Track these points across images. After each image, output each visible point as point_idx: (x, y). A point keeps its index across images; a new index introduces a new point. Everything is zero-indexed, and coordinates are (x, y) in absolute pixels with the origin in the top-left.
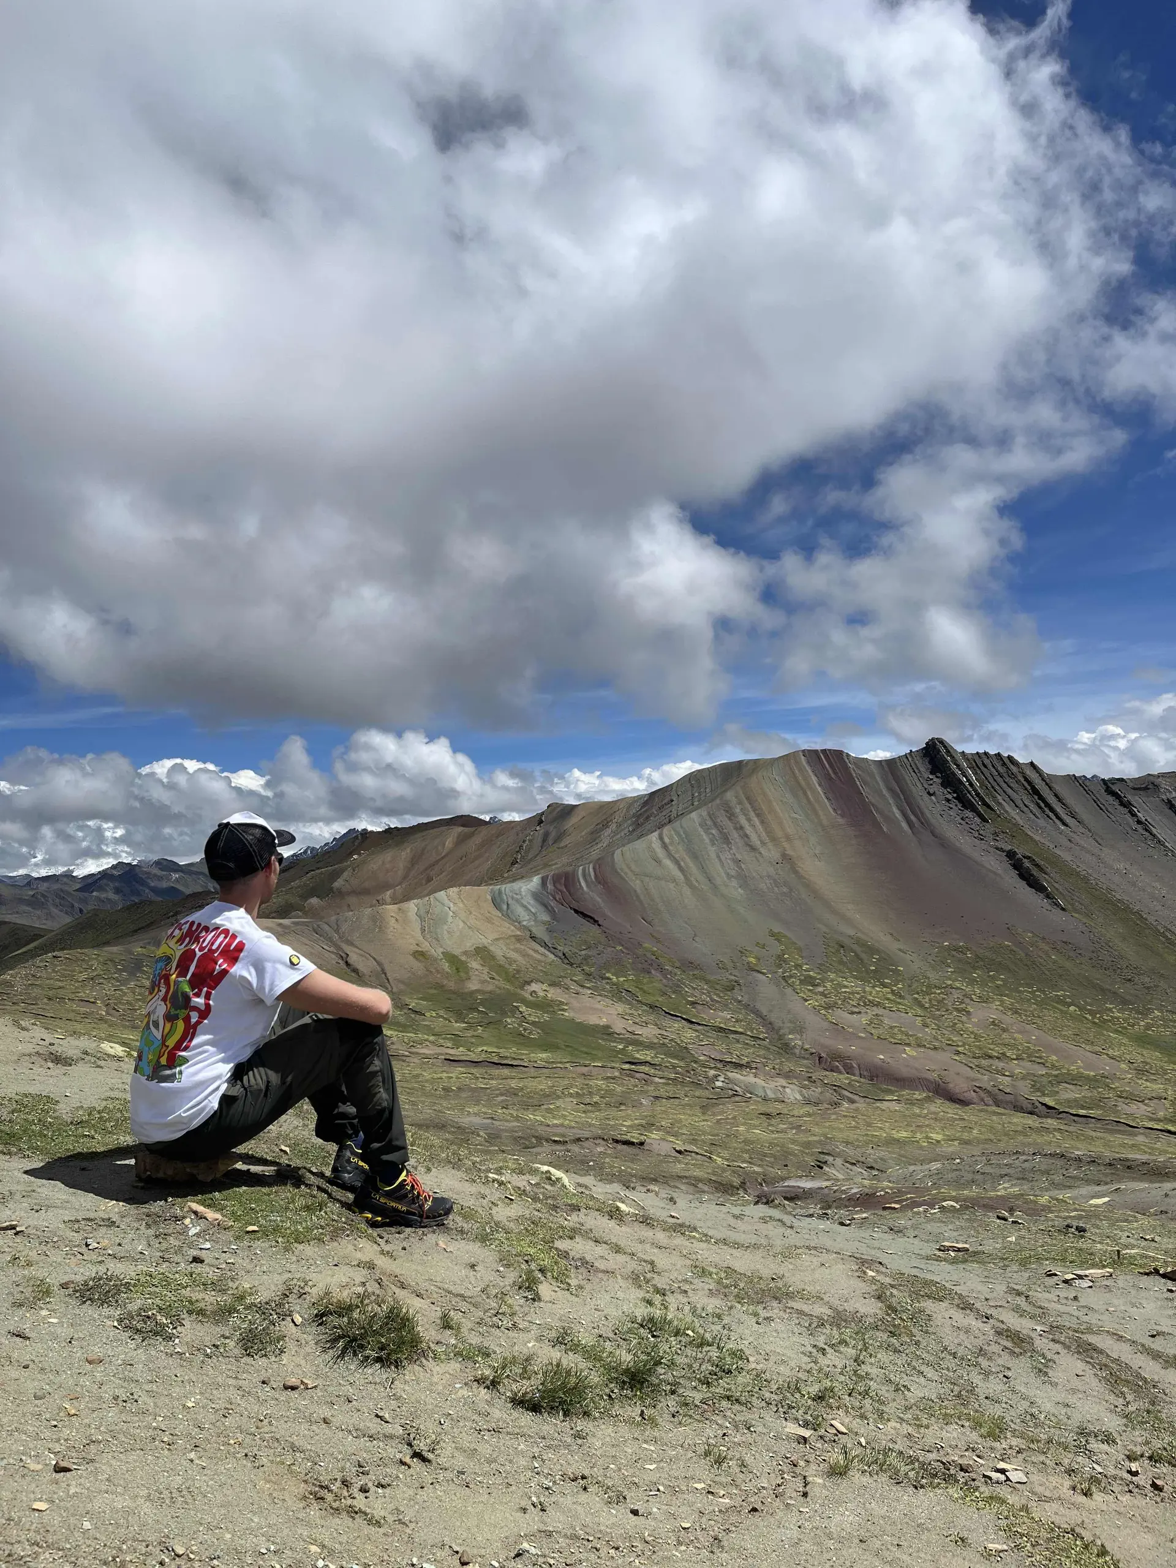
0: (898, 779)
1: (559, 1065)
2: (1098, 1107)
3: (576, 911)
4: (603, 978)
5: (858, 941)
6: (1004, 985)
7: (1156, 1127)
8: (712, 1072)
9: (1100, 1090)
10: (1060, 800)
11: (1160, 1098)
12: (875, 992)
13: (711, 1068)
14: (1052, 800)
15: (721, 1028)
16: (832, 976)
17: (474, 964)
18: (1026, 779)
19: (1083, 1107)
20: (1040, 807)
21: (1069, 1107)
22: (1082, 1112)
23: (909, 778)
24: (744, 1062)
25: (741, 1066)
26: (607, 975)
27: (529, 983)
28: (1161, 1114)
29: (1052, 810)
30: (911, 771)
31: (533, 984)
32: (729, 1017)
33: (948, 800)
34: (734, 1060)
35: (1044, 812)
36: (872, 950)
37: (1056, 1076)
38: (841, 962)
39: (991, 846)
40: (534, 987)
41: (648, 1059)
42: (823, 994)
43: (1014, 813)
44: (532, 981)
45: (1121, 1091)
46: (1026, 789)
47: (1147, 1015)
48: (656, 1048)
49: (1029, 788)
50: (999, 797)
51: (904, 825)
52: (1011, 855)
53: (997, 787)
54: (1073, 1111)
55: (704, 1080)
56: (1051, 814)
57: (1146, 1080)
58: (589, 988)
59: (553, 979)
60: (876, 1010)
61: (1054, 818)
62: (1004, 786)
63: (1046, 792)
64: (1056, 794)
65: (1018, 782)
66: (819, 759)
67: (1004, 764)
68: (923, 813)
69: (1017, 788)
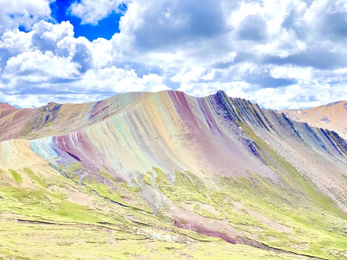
0: (205, 106)
1: (70, 224)
2: (284, 246)
3: (69, 154)
4: (83, 184)
5: (189, 173)
6: (245, 195)
7: (304, 254)
9: (284, 239)
10: (266, 120)
11: (305, 243)
12: (196, 195)
13: (134, 226)
14: (264, 120)
15: (135, 208)
16: (179, 188)
17: (24, 175)
18: (254, 110)
19: (278, 246)
21: (273, 246)
22: (278, 248)
23: (209, 106)
24: (146, 223)
25: (146, 225)
26: (85, 183)
28: (306, 249)
29: (263, 123)
30: (210, 103)
32: (137, 203)
33: (225, 117)
34: (142, 223)
35: (261, 124)
36: (194, 177)
37: (267, 233)
38: (182, 182)
39: (241, 137)
40: (52, 187)
41: (107, 221)
42: (175, 195)
43: (249, 124)
44: (51, 185)
45: (291, 240)
48: (110, 217)
49: (255, 114)
50: (244, 117)
51: (208, 126)
52: (248, 141)
54: (275, 247)
55: (132, 231)
57: (300, 236)
58: (77, 189)
59: (61, 184)
60: (197, 203)
61: (264, 127)
62: (246, 113)
63: (262, 117)
64: (265, 118)
65: (251, 111)
66: (175, 95)
67: (246, 104)
68: (215, 121)
69: (251, 113)
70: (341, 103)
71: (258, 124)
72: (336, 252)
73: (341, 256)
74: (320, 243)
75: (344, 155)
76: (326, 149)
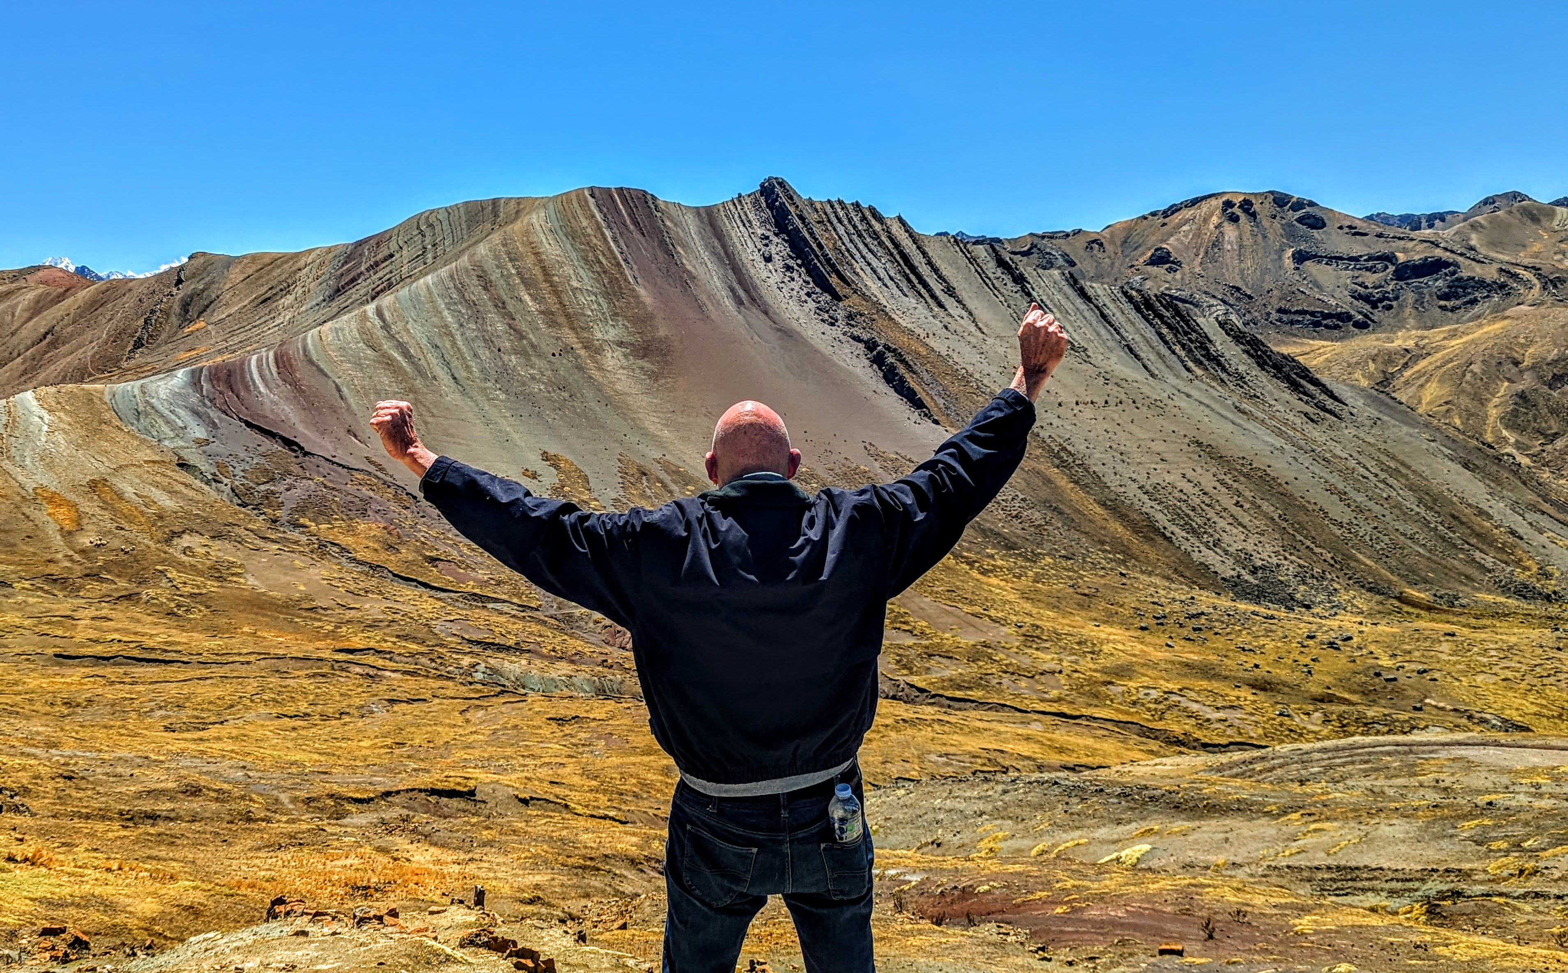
0: (719, 235)
1: (237, 658)
2: (979, 686)
3: (249, 424)
5: (667, 467)
7: (1049, 709)
8: (466, 661)
9: (981, 663)
10: (935, 270)
11: (1053, 673)
13: (465, 654)
14: (925, 270)
15: (475, 594)
17: (89, 507)
18: (892, 240)
19: (959, 688)
20: (909, 280)
21: (943, 688)
22: (959, 694)
23: (736, 233)
24: (511, 643)
25: (508, 648)
26: (302, 521)
27: (179, 535)
28: (1054, 693)
29: (925, 285)
30: (740, 224)
31: (186, 537)
32: (486, 578)
33: (788, 268)
34: (497, 641)
35: (913, 287)
36: (687, 480)
37: (927, 647)
39: (844, 334)
40: (186, 540)
41: (372, 644)
43: (873, 287)
44: (183, 532)
45: (1006, 665)
46: (892, 255)
47: (1035, 562)
48: (381, 628)
49: (895, 252)
50: (855, 264)
52: (871, 345)
53: (854, 251)
54: (948, 694)
55: (456, 671)
56: (923, 291)
57: (1037, 649)
58: (274, 541)
59: (217, 527)
61: (926, 295)
62: (865, 251)
63: (918, 260)
64: (930, 263)
65: (881, 244)
66: (614, 201)
67: (864, 219)
68: (755, 287)
69: (880, 252)
70: (1214, 202)
71: (904, 285)
72: (1154, 694)
73: (1169, 708)
74: (1104, 671)
75: (1199, 372)
76: (1137, 357)
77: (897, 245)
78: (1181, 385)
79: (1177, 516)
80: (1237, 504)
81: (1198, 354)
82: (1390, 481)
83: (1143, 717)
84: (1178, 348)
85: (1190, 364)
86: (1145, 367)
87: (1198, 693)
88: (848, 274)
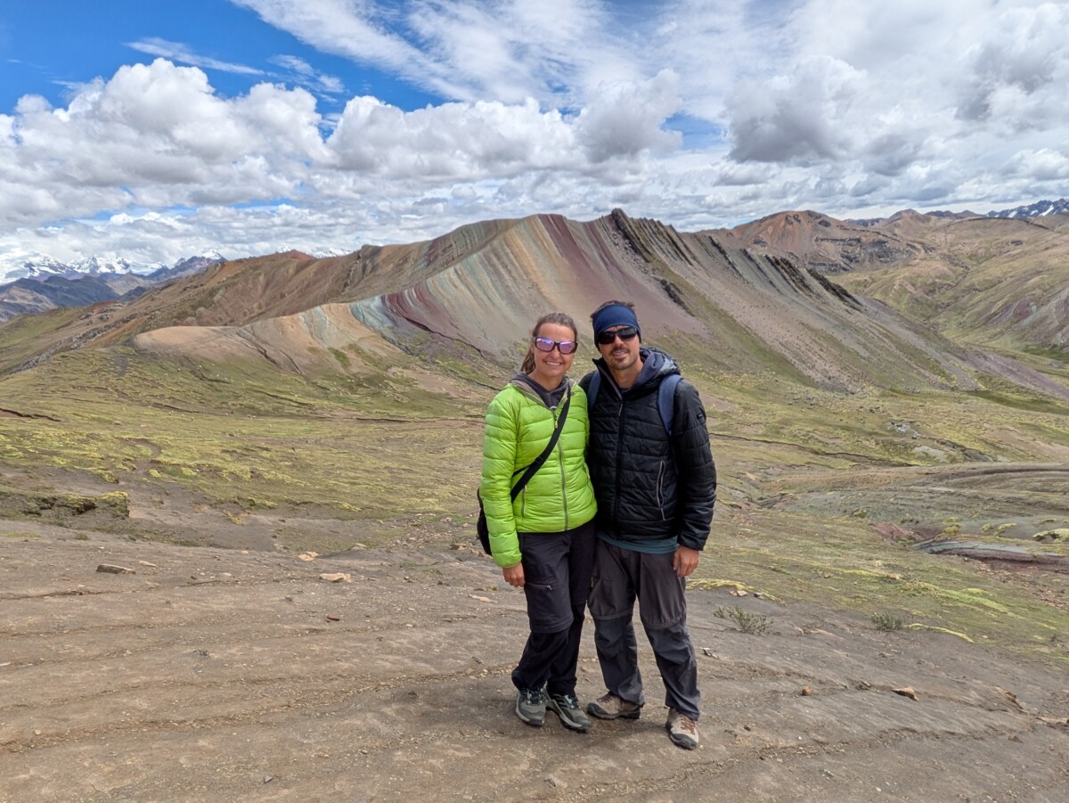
0: (596, 235)
1: (428, 420)
2: (729, 430)
3: (409, 320)
4: (434, 363)
7: (759, 439)
9: (728, 420)
10: (687, 249)
11: (758, 423)
14: (683, 249)
17: (351, 355)
18: (668, 236)
20: (677, 254)
22: (721, 433)
23: (602, 234)
26: (436, 361)
28: (761, 432)
29: (683, 255)
30: (603, 229)
31: (393, 368)
33: (625, 249)
35: (679, 256)
39: (652, 278)
43: (663, 257)
44: (391, 366)
45: (738, 420)
46: (668, 242)
47: (740, 376)
49: (670, 241)
50: (654, 247)
51: (602, 264)
52: (663, 283)
53: (653, 241)
54: (716, 433)
56: (683, 258)
57: (749, 414)
58: (428, 370)
59: (404, 364)
61: (685, 260)
62: (657, 240)
63: (680, 244)
64: (685, 246)
65: (664, 237)
66: (549, 221)
67: (656, 226)
68: (612, 257)
69: (664, 240)
70: (782, 216)
71: (675, 256)
72: (803, 433)
73: (810, 438)
74: (779, 422)
75: (801, 292)
76: (774, 286)
77: (671, 238)
78: (793, 297)
79: (796, 355)
80: (821, 350)
81: (800, 284)
82: (884, 339)
83: (800, 443)
84: (791, 282)
85: (797, 289)
86: (778, 290)
87: (821, 432)
88: (650, 251)
